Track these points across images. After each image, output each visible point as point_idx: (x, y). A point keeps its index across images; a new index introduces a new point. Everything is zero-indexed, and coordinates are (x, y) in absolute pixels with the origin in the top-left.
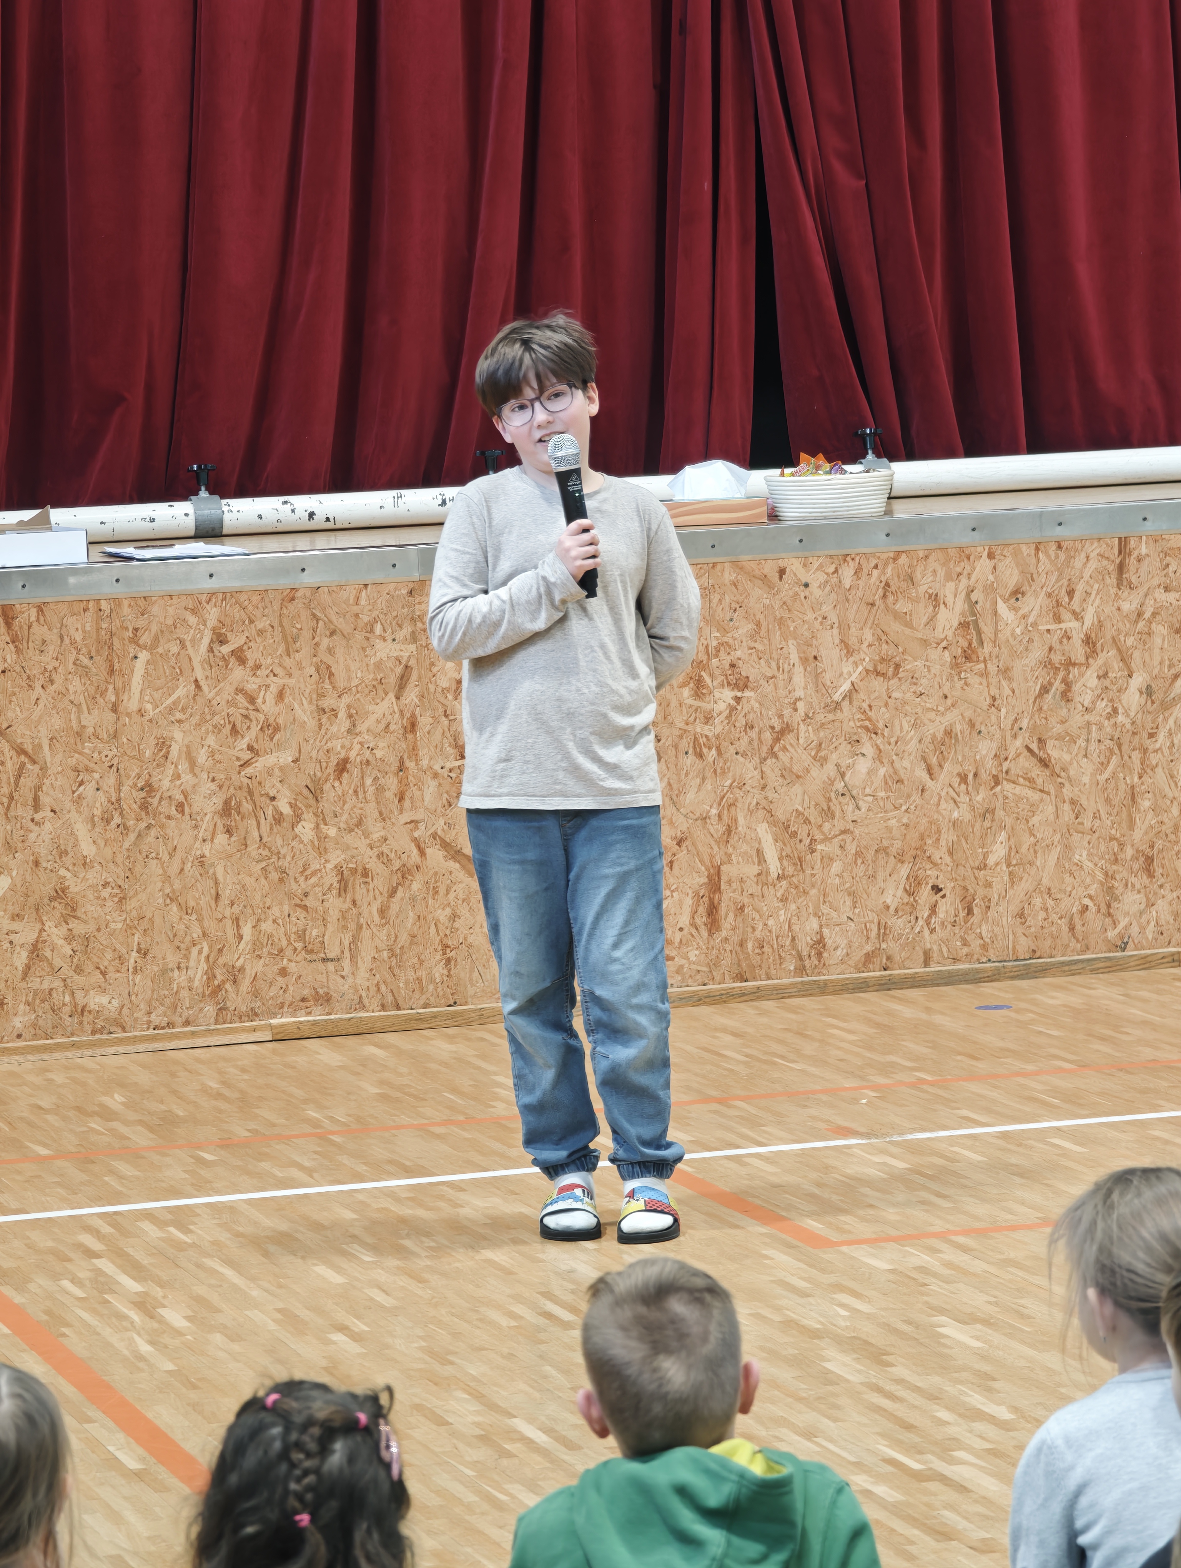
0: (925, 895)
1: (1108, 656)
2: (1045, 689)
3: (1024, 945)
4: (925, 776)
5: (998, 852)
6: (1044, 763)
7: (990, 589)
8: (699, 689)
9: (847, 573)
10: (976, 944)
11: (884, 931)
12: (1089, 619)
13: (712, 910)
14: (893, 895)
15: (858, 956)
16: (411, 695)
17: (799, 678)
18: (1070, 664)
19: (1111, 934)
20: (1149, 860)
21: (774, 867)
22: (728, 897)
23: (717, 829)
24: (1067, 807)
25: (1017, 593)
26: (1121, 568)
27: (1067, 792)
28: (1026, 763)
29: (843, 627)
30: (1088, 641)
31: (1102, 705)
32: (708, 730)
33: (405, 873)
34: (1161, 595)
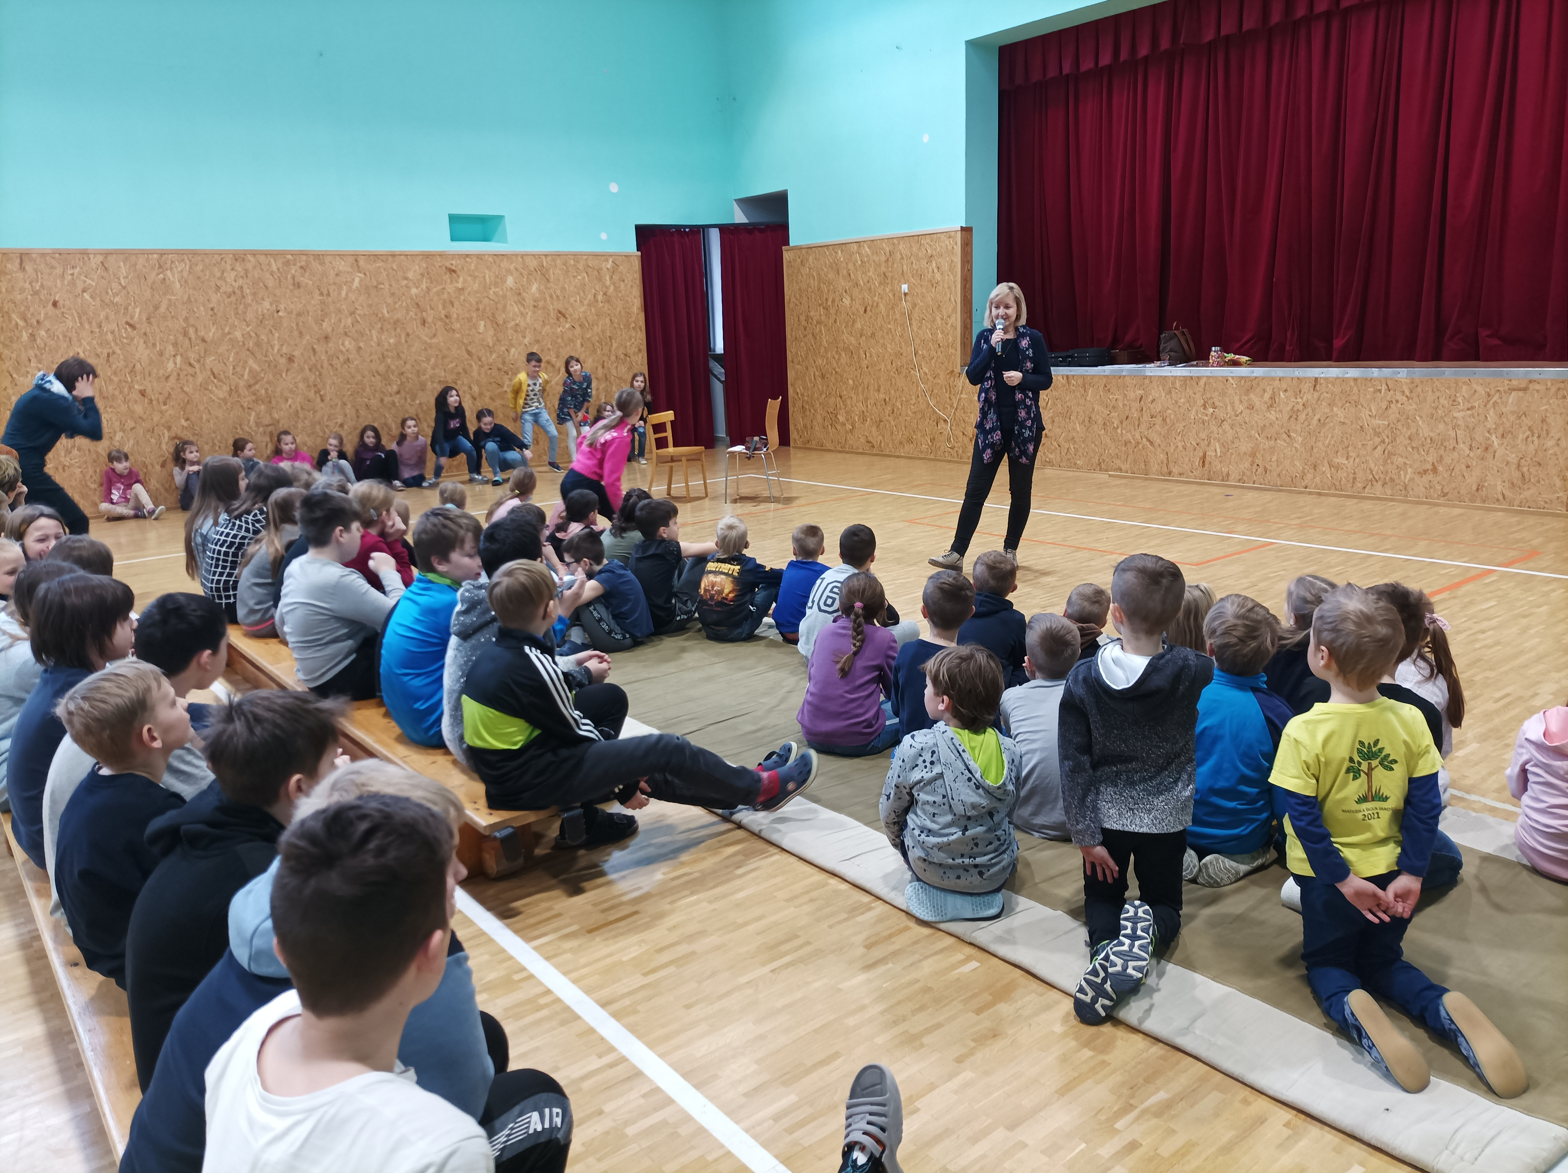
0: (1255, 466)
1: (1309, 410)
2: (1291, 417)
3: (1279, 483)
4: (1257, 435)
5: (1274, 458)
6: (1289, 436)
7: (1279, 389)
8: (1205, 408)
9: (1243, 382)
10: (1266, 481)
11: (1244, 474)
12: (1305, 399)
13: (1204, 462)
14: (1247, 465)
15: (1238, 478)
16: (1142, 402)
17: (1229, 408)
18: (1298, 410)
19: (1303, 484)
20: (1315, 466)
21: (1219, 454)
22: (1208, 459)
23: (1206, 442)
24: (1293, 449)
25: (1286, 391)
26: (1315, 386)
27: (1295, 444)
28: (1284, 436)
29: (1240, 396)
30: (1303, 405)
31: (1306, 423)
32: (1206, 418)
33: (1138, 443)
34: (1325, 395)
